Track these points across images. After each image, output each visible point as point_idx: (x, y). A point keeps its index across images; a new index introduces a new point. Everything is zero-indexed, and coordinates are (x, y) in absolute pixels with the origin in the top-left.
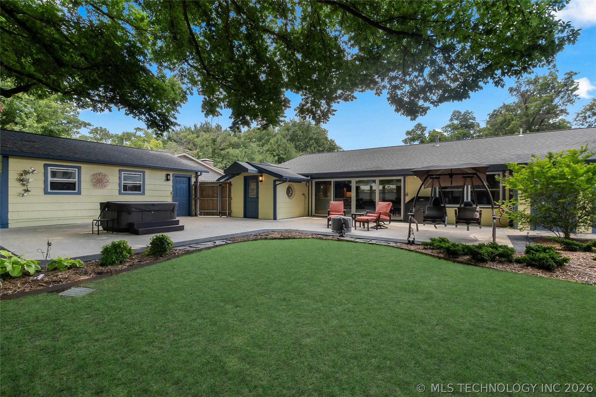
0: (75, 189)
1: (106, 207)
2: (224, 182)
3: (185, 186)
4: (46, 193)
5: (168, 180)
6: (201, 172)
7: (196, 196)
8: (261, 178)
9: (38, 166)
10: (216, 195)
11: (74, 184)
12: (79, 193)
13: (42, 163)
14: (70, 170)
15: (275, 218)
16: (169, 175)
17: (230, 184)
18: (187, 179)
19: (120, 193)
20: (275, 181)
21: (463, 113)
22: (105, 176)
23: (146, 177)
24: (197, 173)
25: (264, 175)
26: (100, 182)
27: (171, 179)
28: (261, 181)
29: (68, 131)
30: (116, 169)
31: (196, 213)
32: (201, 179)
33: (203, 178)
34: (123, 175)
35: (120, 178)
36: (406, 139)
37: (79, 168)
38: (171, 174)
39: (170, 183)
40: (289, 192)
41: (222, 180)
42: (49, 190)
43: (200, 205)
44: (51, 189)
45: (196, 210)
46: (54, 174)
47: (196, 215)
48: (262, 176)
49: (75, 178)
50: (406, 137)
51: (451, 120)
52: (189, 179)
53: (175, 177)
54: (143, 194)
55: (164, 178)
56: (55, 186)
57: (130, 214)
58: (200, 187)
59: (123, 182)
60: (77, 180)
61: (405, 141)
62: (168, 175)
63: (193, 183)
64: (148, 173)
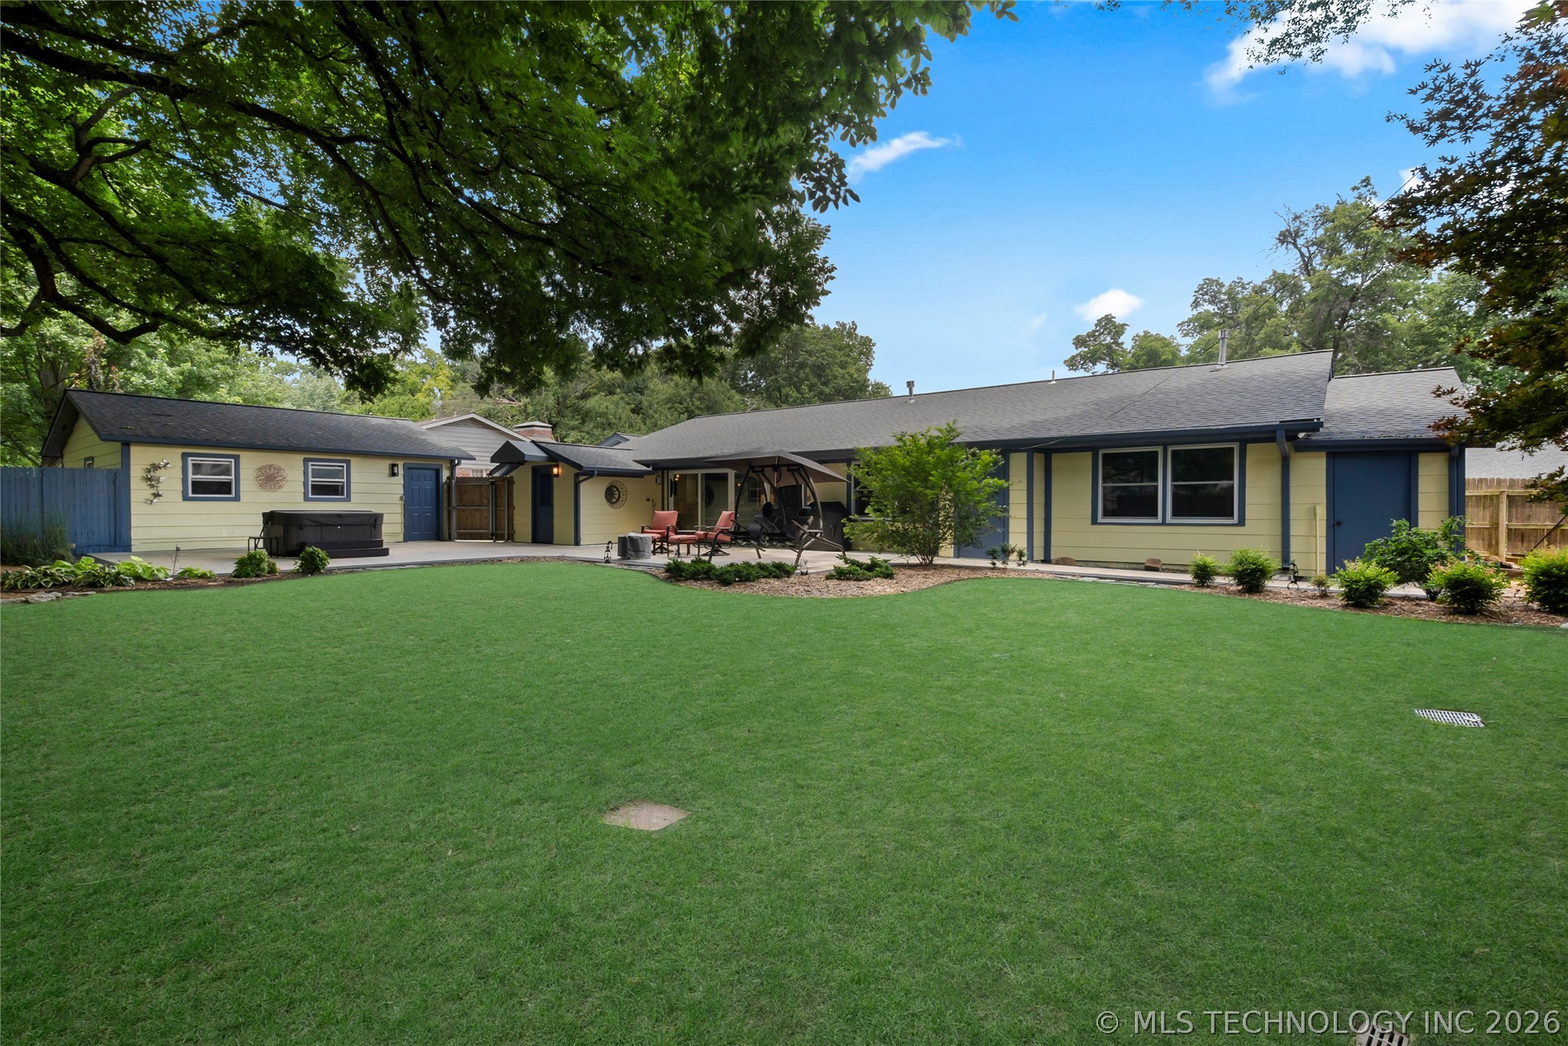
0: (229, 492)
1: (270, 518)
2: (502, 478)
3: (429, 485)
4: (186, 498)
5: (393, 474)
6: (460, 459)
7: (449, 504)
8: (555, 471)
9: (172, 457)
10: (485, 501)
11: (229, 484)
12: (237, 499)
13: (180, 451)
14: (224, 461)
15: (577, 543)
16: (396, 465)
17: (511, 482)
18: (434, 473)
19: (306, 499)
20: (577, 476)
21: (1227, 284)
22: (280, 469)
23: (352, 470)
24: (452, 461)
25: (561, 464)
26: (272, 480)
27: (401, 472)
28: (557, 476)
29: (232, 377)
30: (299, 459)
31: (450, 535)
32: (460, 472)
33: (464, 470)
34: (310, 468)
35: (305, 473)
36: (1073, 358)
37: (237, 458)
38: (400, 464)
39: (399, 479)
40: (611, 496)
41: (497, 475)
42: (190, 495)
43: (458, 520)
44: (193, 492)
45: (449, 529)
46: (197, 468)
47: (450, 539)
48: (557, 466)
49: (229, 475)
50: (1075, 352)
51: (1196, 304)
52: (438, 472)
53: (407, 468)
54: (348, 499)
55: (387, 471)
56: (200, 488)
57: (301, 529)
58: (458, 487)
59: (311, 479)
60: (233, 477)
61: (1072, 363)
62: (393, 466)
63: (444, 479)
64: (355, 462)
